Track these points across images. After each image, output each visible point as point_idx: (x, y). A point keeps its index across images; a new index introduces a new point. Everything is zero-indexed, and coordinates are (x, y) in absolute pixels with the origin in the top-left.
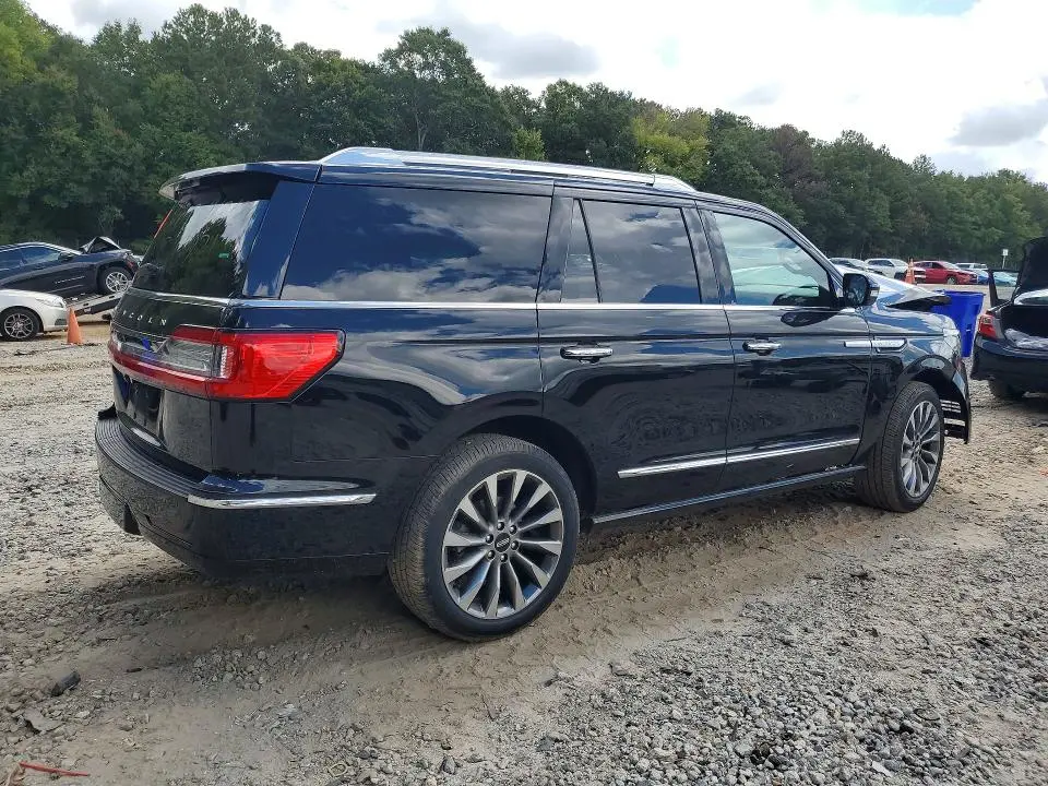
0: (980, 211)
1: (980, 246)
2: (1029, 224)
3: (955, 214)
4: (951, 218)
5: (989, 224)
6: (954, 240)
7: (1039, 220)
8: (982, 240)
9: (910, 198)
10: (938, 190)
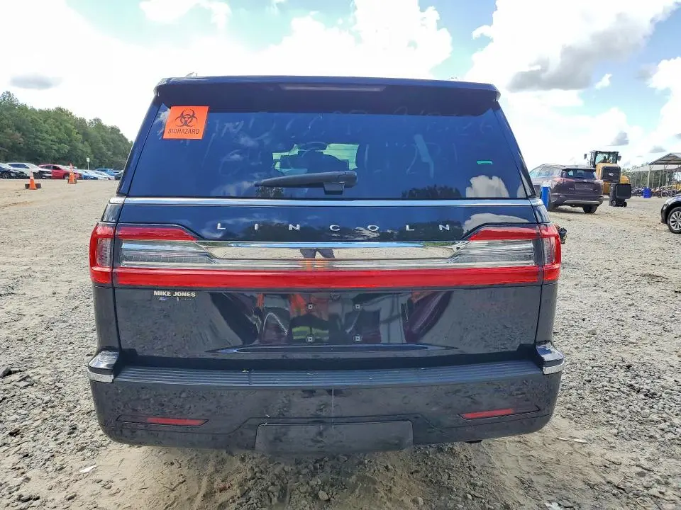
0: (54, 133)
1: (57, 155)
2: (83, 143)
3: (39, 134)
4: (36, 137)
5: (60, 142)
6: (41, 151)
7: (87, 140)
8: (58, 151)
9: (6, 121)
10: (24, 117)
